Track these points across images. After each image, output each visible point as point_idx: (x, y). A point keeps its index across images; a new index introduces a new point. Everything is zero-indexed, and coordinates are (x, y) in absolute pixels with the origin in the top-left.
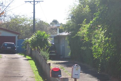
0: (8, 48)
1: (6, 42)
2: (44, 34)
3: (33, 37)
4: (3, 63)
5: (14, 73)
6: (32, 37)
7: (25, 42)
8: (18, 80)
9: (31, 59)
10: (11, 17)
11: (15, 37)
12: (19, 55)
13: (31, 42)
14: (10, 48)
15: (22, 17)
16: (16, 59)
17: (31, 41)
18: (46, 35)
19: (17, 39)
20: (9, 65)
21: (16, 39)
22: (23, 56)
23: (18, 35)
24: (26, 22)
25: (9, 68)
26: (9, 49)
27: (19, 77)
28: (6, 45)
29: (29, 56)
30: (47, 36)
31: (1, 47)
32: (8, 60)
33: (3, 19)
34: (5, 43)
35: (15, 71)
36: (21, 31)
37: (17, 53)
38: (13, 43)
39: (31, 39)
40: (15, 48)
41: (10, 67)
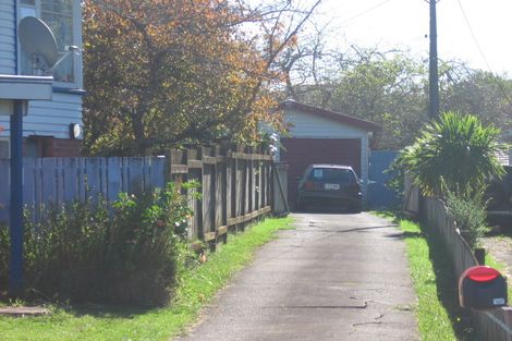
0: (328, 186)
1: (317, 163)
2: (473, 124)
3: (427, 139)
4: (297, 250)
5: (332, 290)
6: (423, 141)
7: (400, 160)
8: (342, 320)
9: (419, 231)
10: (341, 59)
11: (358, 142)
12: (375, 216)
13: (419, 163)
14: (337, 187)
15: (390, 57)
16: (355, 234)
17: (418, 155)
18: (480, 130)
19: (365, 151)
20: (317, 258)
21: (363, 152)
22: (392, 219)
23: (371, 133)
24: (404, 76)
25: (316, 270)
26: (332, 191)
27: (347, 310)
28: (319, 174)
29: (413, 219)
30: (484, 132)
31: (300, 186)
32: (320, 240)
33: (308, 69)
34: (315, 166)
35: (339, 282)
36: (387, 115)
37: (367, 210)
38: (350, 168)
39: (417, 146)
40: (358, 188)
41: (320, 267)
